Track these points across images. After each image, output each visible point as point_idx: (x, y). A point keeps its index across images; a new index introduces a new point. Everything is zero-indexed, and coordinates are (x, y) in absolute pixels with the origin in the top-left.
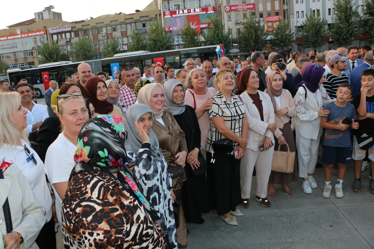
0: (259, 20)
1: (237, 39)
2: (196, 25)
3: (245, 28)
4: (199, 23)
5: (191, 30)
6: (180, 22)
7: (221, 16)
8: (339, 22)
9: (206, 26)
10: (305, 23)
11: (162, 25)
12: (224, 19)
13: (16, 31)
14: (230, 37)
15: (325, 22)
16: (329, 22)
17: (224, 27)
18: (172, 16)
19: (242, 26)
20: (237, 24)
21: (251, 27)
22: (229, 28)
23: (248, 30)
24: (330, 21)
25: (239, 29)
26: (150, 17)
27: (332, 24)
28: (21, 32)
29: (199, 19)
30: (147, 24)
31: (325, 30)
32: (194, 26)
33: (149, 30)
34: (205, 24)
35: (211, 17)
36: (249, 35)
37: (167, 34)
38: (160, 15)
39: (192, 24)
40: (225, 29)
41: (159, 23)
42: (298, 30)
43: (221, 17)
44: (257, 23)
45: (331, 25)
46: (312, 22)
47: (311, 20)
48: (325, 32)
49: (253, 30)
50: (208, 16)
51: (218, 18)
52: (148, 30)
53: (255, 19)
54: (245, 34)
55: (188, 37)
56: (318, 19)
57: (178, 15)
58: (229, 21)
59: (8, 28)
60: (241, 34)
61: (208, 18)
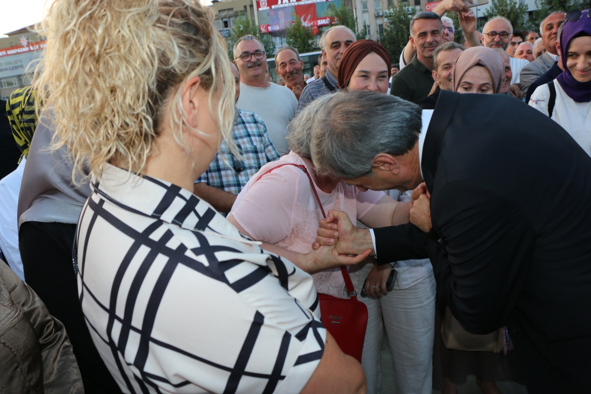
0: (413, 9)
1: (378, 41)
2: (310, 21)
3: (391, 23)
4: (315, 18)
5: (301, 29)
6: (285, 18)
7: (352, 4)
8: (548, 7)
9: (327, 21)
10: (490, 11)
11: (254, 22)
12: (356, 9)
13: (20, 40)
14: (367, 38)
15: (524, 7)
16: (530, 9)
17: (357, 22)
18: (271, 8)
19: (386, 20)
20: (378, 16)
21: (401, 21)
22: (365, 23)
23: (396, 27)
24: (532, 7)
25: (381, 26)
26: (235, 10)
27: (536, 11)
28: (29, 43)
29: (315, 10)
30: (231, 22)
31: (525, 22)
32: (307, 22)
33: (234, 31)
34: (325, 18)
35: (334, 6)
36: (397, 34)
37: (263, 37)
38: (251, 6)
39: (305, 20)
40: (359, 25)
41: (249, 18)
42: (479, 24)
43: (352, 7)
44: (410, 14)
45: (534, 13)
46: (502, 9)
47: (500, 6)
48: (525, 25)
49: (405, 25)
50: (330, 5)
51: (347, 9)
52: (232, 32)
53: (407, 8)
54: (391, 32)
55: (297, 41)
56: (513, 4)
57: (281, 6)
58: (364, 12)
59: (7, 36)
60: (385, 34)
61: (329, 9)
